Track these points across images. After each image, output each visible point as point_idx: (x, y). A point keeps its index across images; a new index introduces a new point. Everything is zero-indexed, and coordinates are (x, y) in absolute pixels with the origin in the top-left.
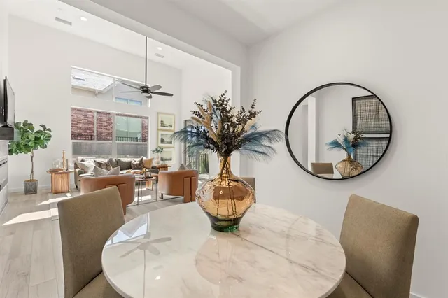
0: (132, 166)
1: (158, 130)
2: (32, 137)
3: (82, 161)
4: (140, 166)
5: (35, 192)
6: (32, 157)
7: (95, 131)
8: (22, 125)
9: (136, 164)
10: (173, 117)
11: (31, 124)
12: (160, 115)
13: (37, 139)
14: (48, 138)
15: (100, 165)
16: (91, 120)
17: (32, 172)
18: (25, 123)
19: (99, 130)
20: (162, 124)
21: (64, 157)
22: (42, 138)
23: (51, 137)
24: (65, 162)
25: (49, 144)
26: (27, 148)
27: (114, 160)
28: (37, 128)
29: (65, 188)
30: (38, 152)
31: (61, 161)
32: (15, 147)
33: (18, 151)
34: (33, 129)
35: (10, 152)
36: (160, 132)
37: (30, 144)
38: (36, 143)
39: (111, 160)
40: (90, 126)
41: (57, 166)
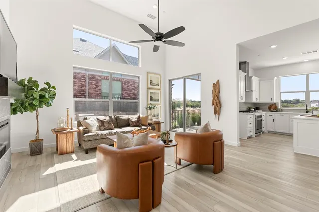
0: (130, 123)
1: (148, 88)
2: (37, 95)
3: (85, 119)
4: (138, 123)
5: (40, 152)
6: (37, 116)
7: (87, 93)
8: (26, 83)
9: (134, 122)
10: (159, 76)
11: (36, 81)
12: (149, 75)
13: (42, 96)
14: (53, 96)
15: (102, 123)
16: (84, 83)
17: (38, 131)
18: (30, 80)
19: (90, 91)
20: (151, 83)
21: (68, 116)
22: (47, 96)
23: (55, 94)
24: (70, 120)
25: (54, 102)
26: (33, 107)
27: (113, 117)
28: (42, 85)
29: (70, 149)
30: (43, 111)
31: (65, 119)
32: (20, 105)
33: (23, 110)
34: (38, 86)
35: (14, 112)
36: (150, 91)
37: (34, 102)
38: (41, 102)
39: (110, 117)
40: (83, 88)
41: (62, 125)
